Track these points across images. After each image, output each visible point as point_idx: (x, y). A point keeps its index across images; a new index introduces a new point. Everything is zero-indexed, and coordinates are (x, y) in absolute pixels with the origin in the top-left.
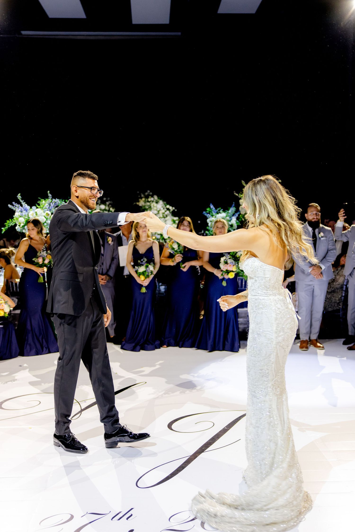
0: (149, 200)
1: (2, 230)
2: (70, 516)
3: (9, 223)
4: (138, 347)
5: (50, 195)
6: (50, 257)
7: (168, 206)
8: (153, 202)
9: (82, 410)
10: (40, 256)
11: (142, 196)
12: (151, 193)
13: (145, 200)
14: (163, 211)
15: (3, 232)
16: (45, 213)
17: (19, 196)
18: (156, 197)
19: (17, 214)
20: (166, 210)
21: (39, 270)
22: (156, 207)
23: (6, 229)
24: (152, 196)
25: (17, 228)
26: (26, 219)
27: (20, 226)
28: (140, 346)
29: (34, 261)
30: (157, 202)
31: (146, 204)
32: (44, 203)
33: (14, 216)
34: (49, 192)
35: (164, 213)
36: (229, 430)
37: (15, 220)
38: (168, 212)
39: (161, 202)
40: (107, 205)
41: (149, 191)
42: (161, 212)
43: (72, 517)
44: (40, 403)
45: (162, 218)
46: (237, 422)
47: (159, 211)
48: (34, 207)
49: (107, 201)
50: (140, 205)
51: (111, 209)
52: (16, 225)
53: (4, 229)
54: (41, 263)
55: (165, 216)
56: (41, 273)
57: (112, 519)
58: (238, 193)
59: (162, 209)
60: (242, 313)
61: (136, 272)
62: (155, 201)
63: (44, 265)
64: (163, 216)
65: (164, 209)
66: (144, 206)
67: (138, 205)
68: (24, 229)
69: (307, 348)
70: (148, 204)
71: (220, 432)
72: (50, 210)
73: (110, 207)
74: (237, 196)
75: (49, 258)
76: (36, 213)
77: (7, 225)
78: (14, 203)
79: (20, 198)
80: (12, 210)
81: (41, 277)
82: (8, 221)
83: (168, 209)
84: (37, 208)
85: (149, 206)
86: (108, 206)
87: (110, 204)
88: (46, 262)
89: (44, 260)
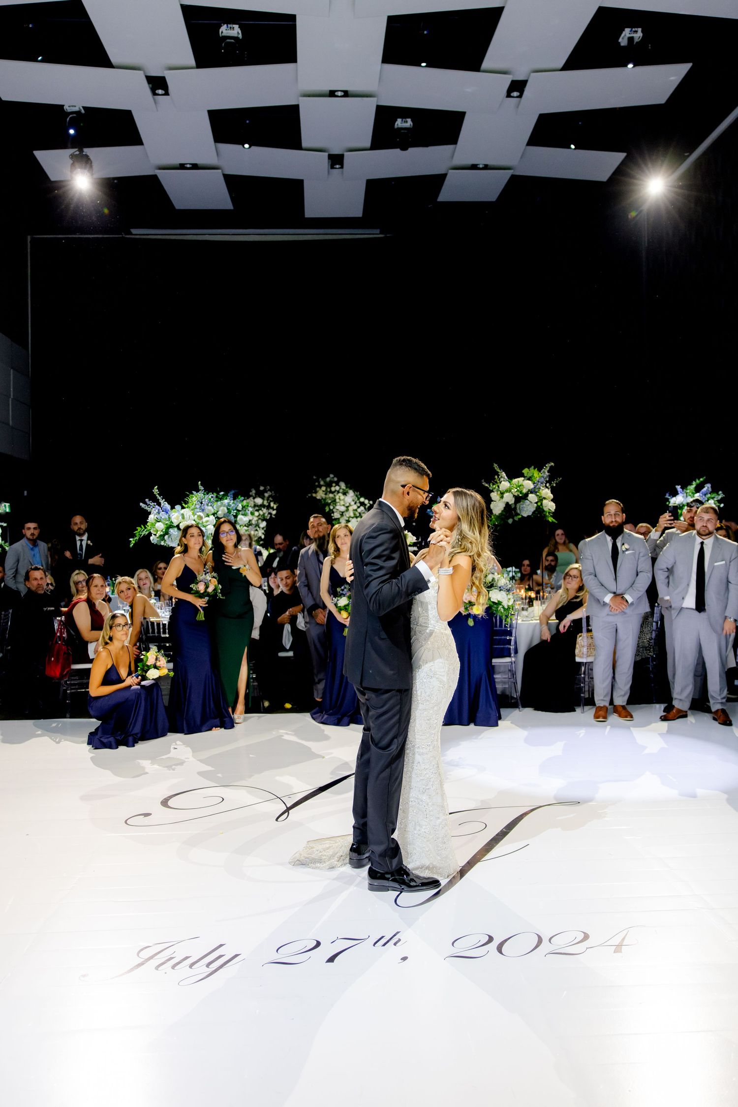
0: (333, 489)
1: (131, 541)
2: (316, 942)
3: (140, 532)
4: (346, 719)
5: (201, 488)
6: (215, 582)
7: (362, 500)
8: (338, 492)
9: (288, 810)
10: (200, 581)
11: (322, 483)
12: (336, 479)
13: (326, 489)
14: (355, 507)
15: (131, 545)
16: (196, 516)
17: (156, 491)
18: (343, 485)
19: (152, 518)
20: (359, 505)
21: (199, 601)
22: (344, 500)
23: (136, 540)
24: (337, 484)
25: (151, 538)
26: (167, 524)
27: (155, 535)
28: (348, 717)
29: (192, 589)
30: (345, 494)
31: (327, 496)
32: (195, 498)
33: (148, 520)
34: (200, 482)
35: (356, 510)
36: (509, 832)
37: (150, 526)
38: (362, 508)
39: (351, 493)
40: (265, 499)
41: (332, 476)
42: (351, 508)
43: (318, 944)
44: (223, 800)
45: (353, 518)
46: (520, 821)
47: (347, 507)
48: (178, 507)
49: (265, 491)
50: (318, 498)
51: (272, 504)
52: (150, 534)
53: (133, 541)
54: (202, 592)
55: (358, 515)
56: (201, 607)
57: (374, 945)
58: (489, 483)
59: (353, 503)
60: (500, 666)
61: (336, 605)
62: (341, 491)
63: (206, 594)
64: (355, 514)
65: (355, 503)
66: (325, 500)
67: (315, 498)
68: (163, 539)
69: (605, 717)
70: (331, 495)
71: (497, 835)
72: (203, 510)
73: (271, 501)
74: (487, 487)
75: (214, 584)
76: (183, 515)
77: (137, 535)
78: (147, 500)
79: (157, 492)
80: (146, 511)
81: (201, 612)
82: (139, 528)
83: (362, 504)
84: (183, 508)
85: (333, 500)
86: (268, 500)
87: (269, 496)
88: (210, 590)
89: (207, 587)
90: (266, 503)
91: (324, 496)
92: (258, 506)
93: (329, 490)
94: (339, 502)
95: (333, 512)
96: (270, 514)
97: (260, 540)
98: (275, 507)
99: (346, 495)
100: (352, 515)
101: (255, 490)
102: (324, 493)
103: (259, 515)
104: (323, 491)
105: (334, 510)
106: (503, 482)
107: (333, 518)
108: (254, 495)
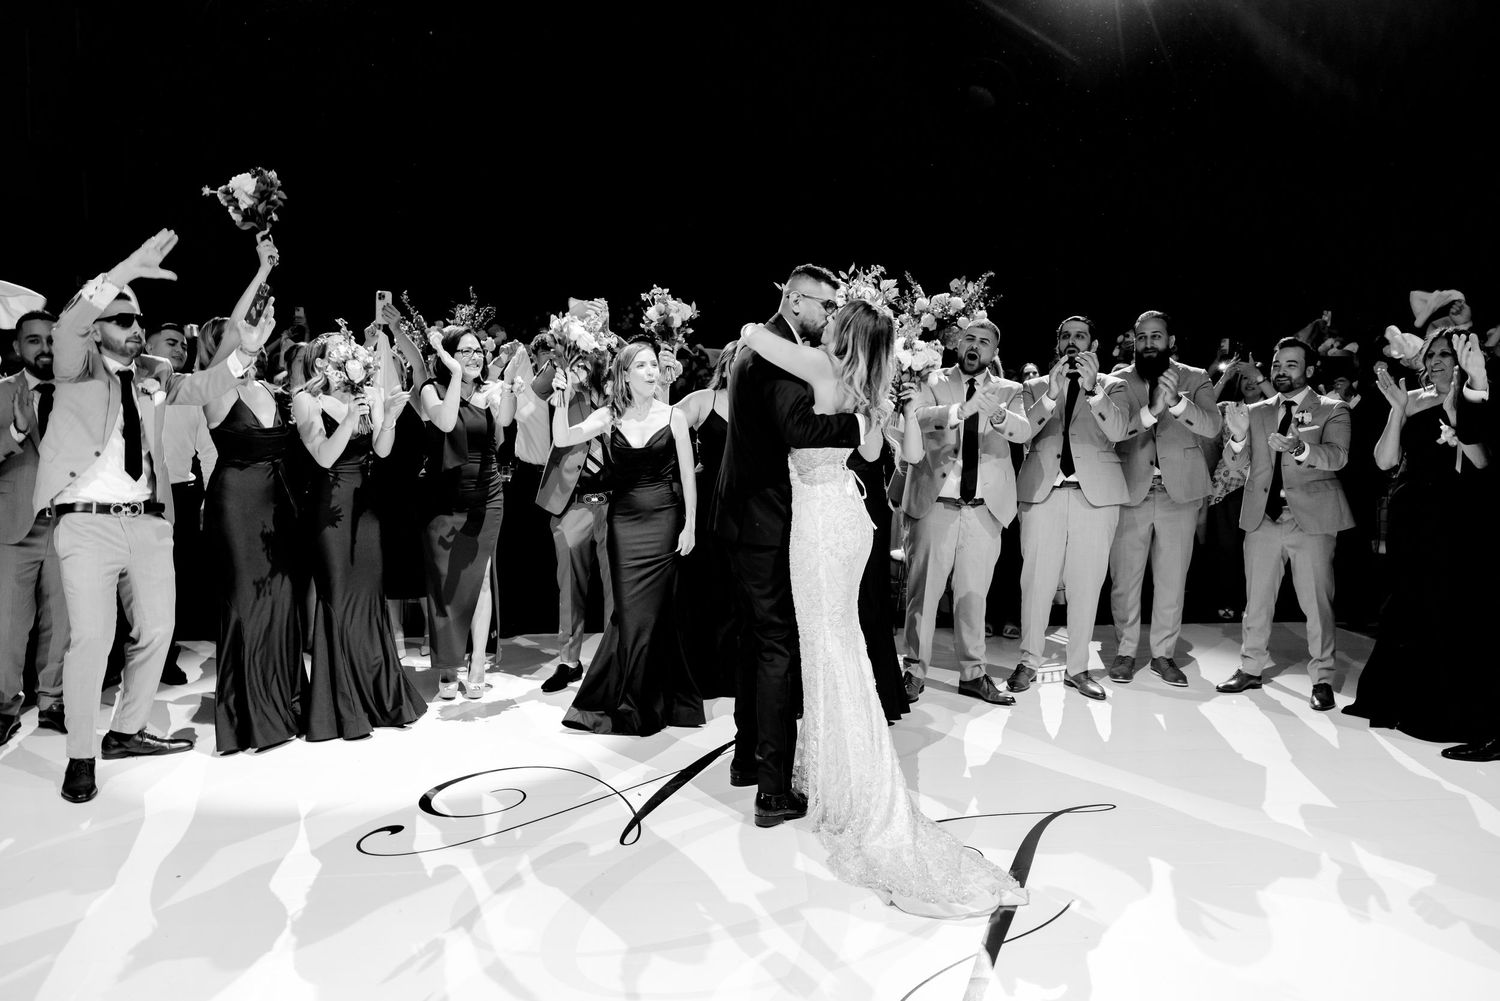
5: (473, 296)
9: (638, 816)
32: (464, 311)
34: (471, 288)
44: (525, 796)
48: (439, 322)
106: (920, 299)
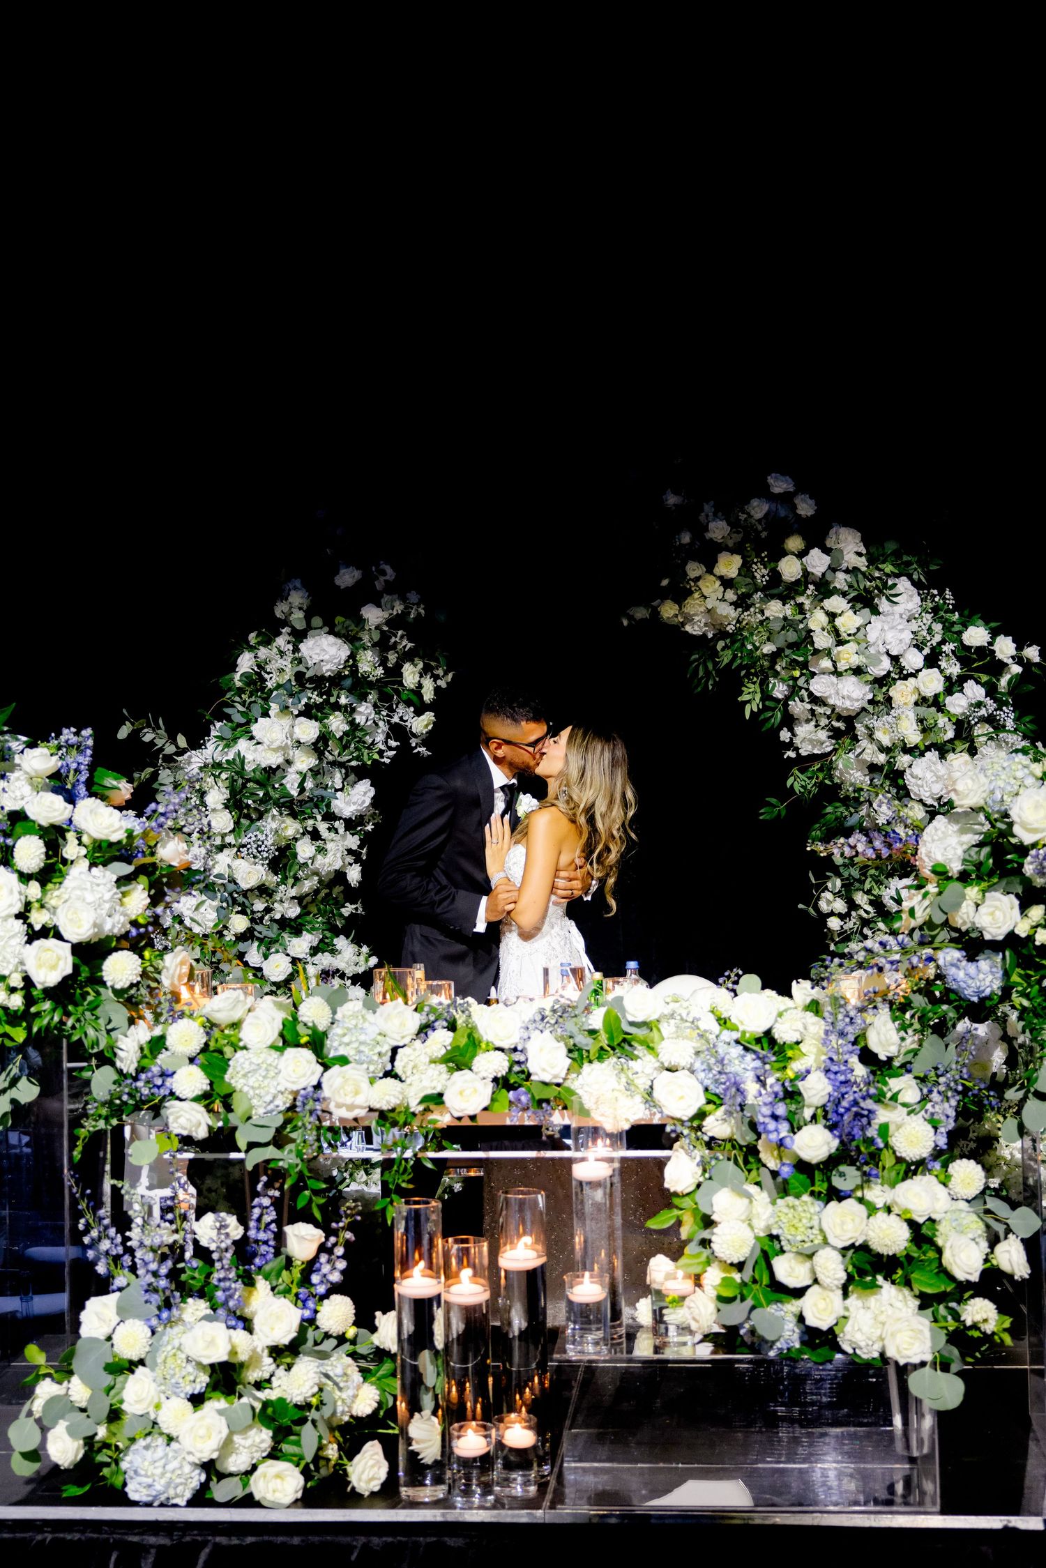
90: (368, 663)
91: (728, 612)
92: (319, 682)
93: (761, 574)
94: (828, 653)
95: (790, 721)
96: (398, 731)
97: (337, 890)
98: (428, 695)
99: (875, 611)
100: (914, 737)
101: (308, 586)
102: (731, 595)
103: (324, 738)
104: (727, 583)
105: (798, 707)
107: (792, 754)
108: (298, 618)
